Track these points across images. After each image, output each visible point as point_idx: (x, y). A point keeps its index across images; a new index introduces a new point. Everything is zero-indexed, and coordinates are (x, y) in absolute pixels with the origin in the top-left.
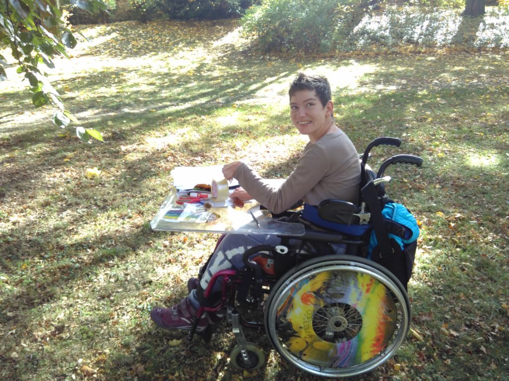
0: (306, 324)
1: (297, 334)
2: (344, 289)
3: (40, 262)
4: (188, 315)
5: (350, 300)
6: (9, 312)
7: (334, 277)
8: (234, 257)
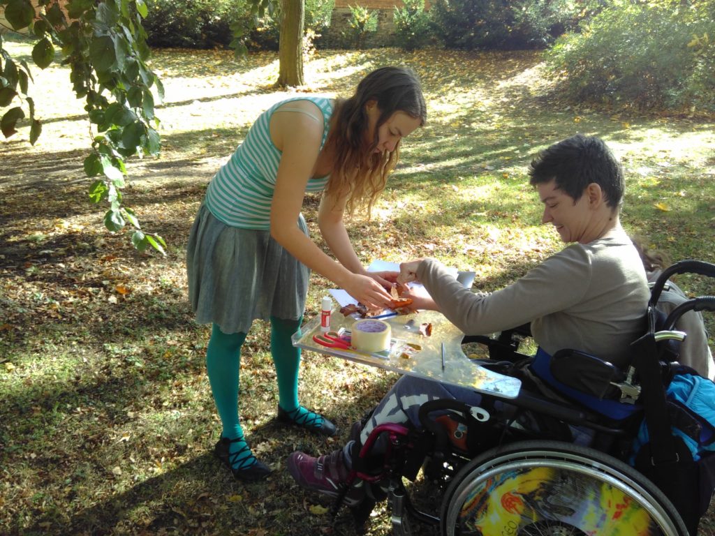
2: (575, 503)
3: (187, 353)
4: (337, 477)
5: (584, 523)
6: (131, 411)
7: (560, 480)
8: (412, 408)
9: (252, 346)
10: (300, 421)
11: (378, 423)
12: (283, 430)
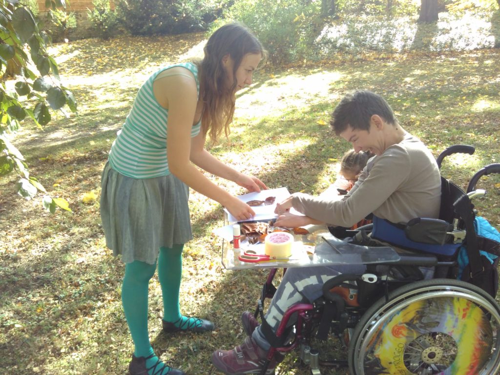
0: (397, 359)
1: (386, 371)
2: (439, 317)
3: (56, 304)
4: (256, 358)
5: (446, 328)
6: (35, 366)
7: (428, 305)
8: (307, 288)
9: (108, 282)
10: (185, 327)
11: (284, 310)
12: (173, 338)
